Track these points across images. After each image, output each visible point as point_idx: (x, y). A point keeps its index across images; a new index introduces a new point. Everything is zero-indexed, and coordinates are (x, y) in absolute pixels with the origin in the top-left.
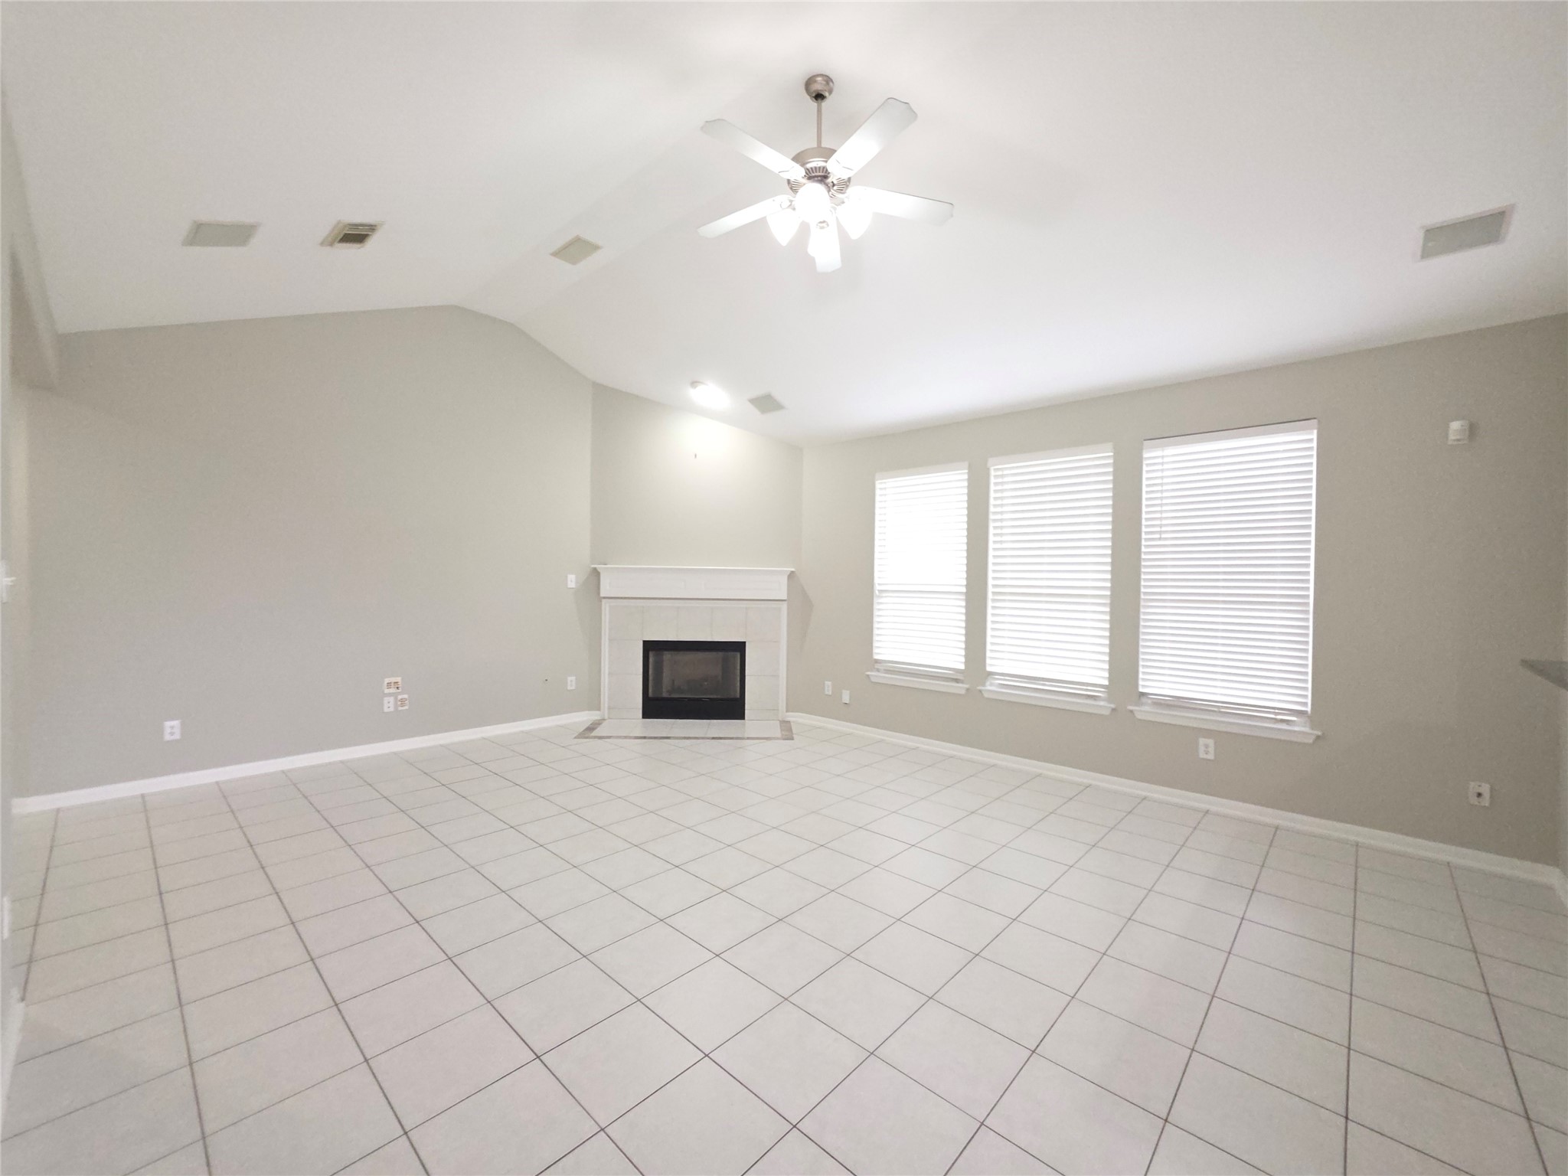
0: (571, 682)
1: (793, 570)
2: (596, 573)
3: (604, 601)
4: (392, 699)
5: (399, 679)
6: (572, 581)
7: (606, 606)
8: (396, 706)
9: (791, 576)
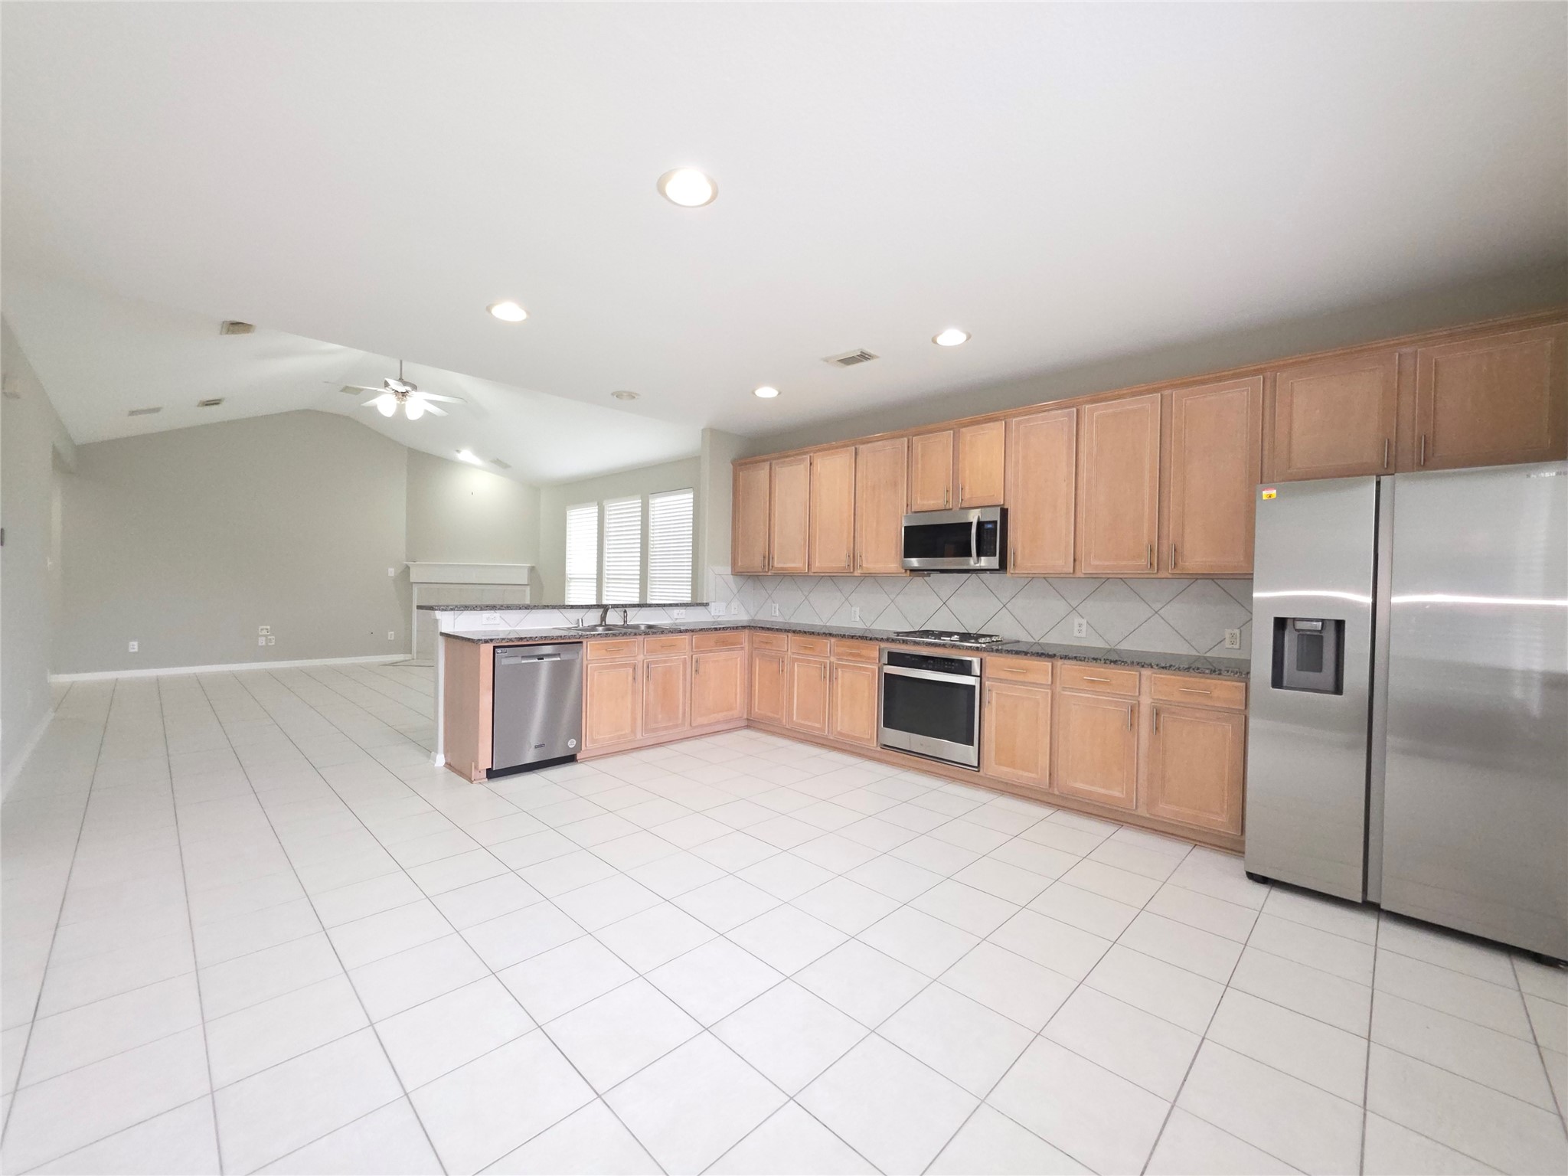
0: (391, 635)
1: (533, 565)
2: (408, 568)
3: (414, 585)
4: (264, 639)
5: (268, 627)
6: (392, 572)
7: (415, 589)
8: (267, 643)
9: (532, 569)
